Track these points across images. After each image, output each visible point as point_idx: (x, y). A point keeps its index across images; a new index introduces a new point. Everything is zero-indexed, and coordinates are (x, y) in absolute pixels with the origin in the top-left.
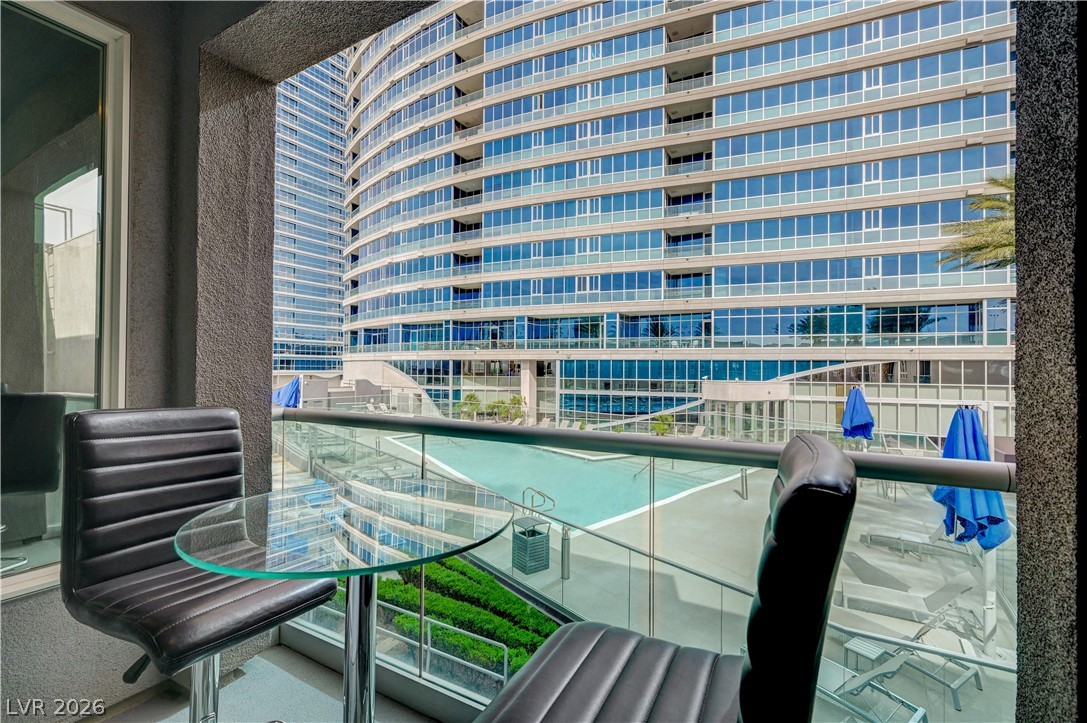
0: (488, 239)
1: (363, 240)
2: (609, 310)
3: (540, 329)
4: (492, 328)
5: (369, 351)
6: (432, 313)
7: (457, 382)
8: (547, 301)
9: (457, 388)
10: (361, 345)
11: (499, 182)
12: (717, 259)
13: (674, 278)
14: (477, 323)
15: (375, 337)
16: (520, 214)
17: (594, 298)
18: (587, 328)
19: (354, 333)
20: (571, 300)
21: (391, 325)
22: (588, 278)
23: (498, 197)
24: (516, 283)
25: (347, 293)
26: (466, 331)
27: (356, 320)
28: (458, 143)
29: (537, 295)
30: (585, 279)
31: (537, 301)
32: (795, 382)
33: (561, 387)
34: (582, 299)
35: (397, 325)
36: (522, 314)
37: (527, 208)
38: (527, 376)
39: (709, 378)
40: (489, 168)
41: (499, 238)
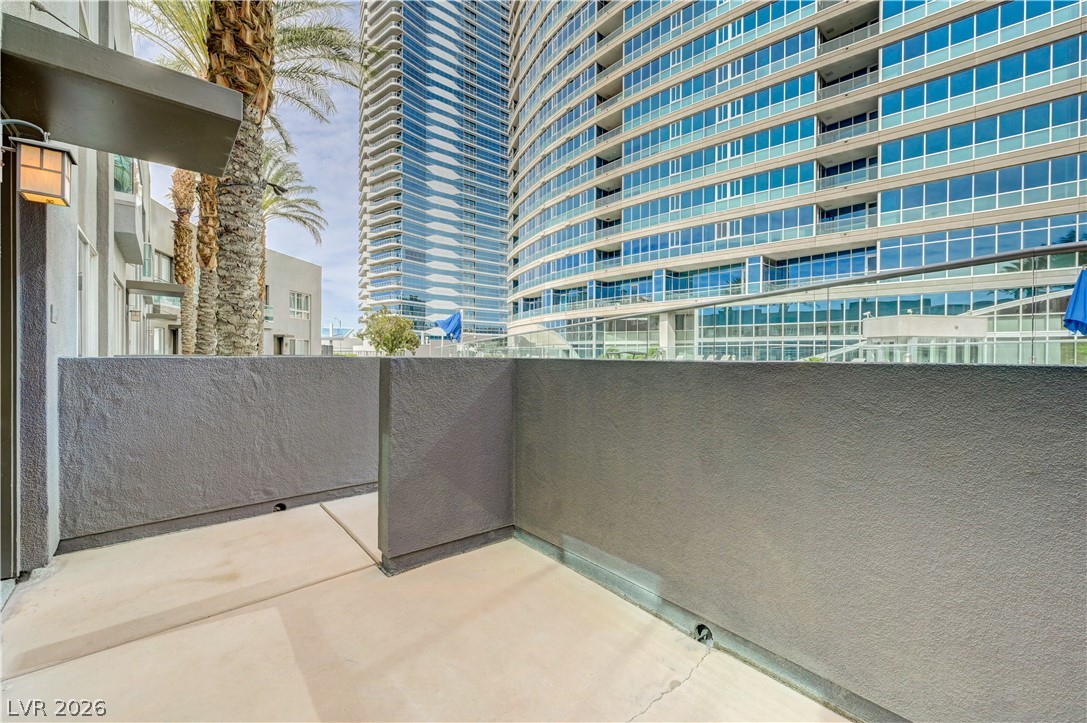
0: (628, 199)
1: (522, 245)
2: (752, 253)
3: (678, 280)
4: (631, 285)
5: (527, 316)
6: (578, 276)
7: (600, 336)
8: (686, 252)
9: (600, 343)
10: (521, 312)
11: (637, 145)
12: (884, 182)
13: (827, 214)
14: (619, 283)
15: (531, 303)
16: (661, 170)
17: (734, 244)
18: (727, 274)
19: (516, 304)
20: (710, 248)
21: (544, 291)
22: (728, 223)
23: (636, 158)
24: (654, 238)
25: (510, 292)
26: (608, 289)
27: (517, 291)
28: (601, 115)
29: (675, 247)
30: (725, 225)
31: (675, 253)
32: (995, 316)
33: (700, 337)
34: (722, 246)
35: (548, 291)
36: (660, 267)
37: (665, 164)
38: (665, 325)
39: (873, 314)
40: (629, 132)
41: (638, 197)
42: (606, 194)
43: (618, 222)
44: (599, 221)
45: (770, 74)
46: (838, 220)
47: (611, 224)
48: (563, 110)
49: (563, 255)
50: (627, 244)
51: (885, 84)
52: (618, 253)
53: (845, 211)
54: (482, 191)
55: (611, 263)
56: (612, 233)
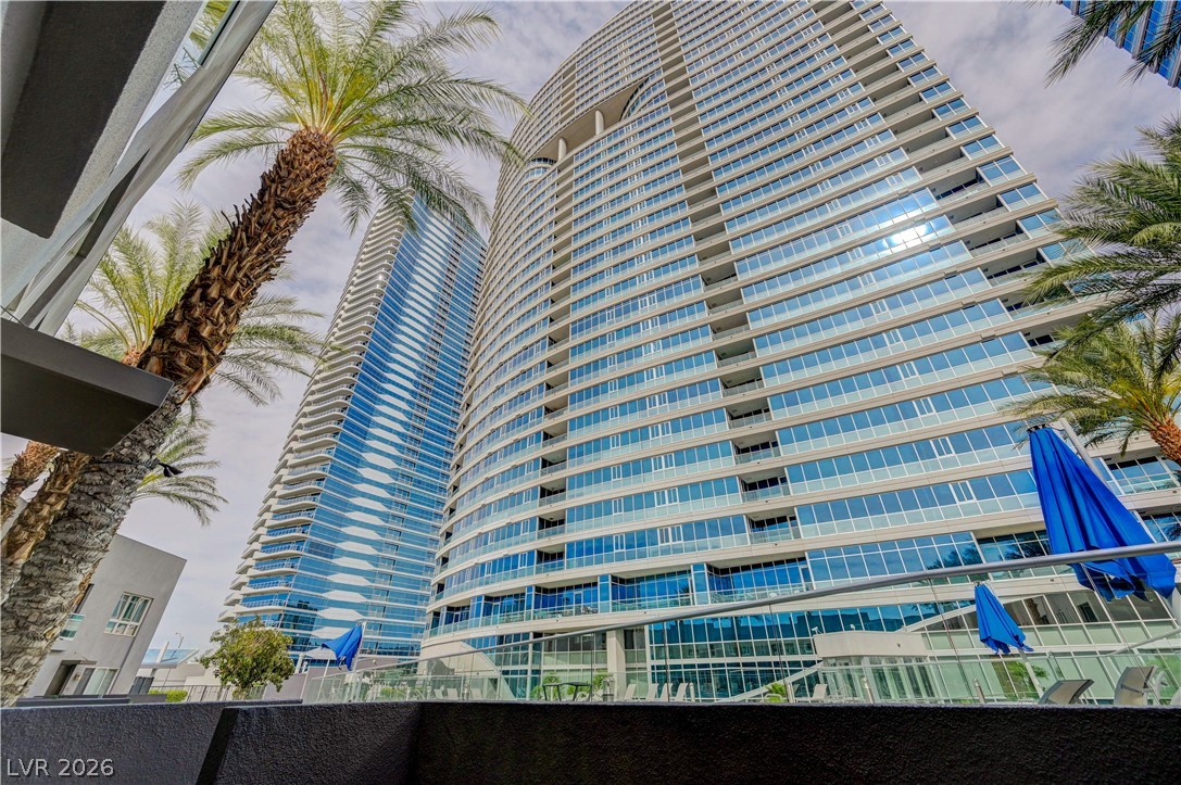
0: (572, 500)
1: (455, 541)
2: (696, 561)
3: (625, 588)
4: (575, 592)
5: (449, 631)
6: (516, 580)
7: (537, 659)
8: (631, 557)
9: (537, 668)
10: (442, 627)
11: (580, 451)
12: (797, 498)
13: (758, 524)
14: (561, 590)
15: (456, 614)
16: (602, 475)
17: (678, 551)
18: (672, 582)
19: (437, 614)
20: (655, 554)
21: (473, 598)
22: (670, 529)
23: (580, 463)
24: (599, 540)
26: (549, 597)
27: (441, 597)
28: (547, 423)
29: (620, 550)
30: (667, 530)
31: (620, 558)
32: (927, 632)
33: (653, 658)
34: (666, 552)
35: (479, 598)
36: (605, 572)
37: (607, 469)
38: (614, 643)
39: (821, 631)
40: (574, 438)
41: (581, 498)
42: (550, 493)
43: (562, 522)
44: (541, 520)
45: (688, 406)
46: (767, 531)
47: (555, 524)
48: (513, 415)
49: (501, 556)
50: (570, 545)
51: (778, 422)
52: (561, 555)
53: (771, 522)
54: (419, 482)
55: (553, 566)
56: (555, 533)
